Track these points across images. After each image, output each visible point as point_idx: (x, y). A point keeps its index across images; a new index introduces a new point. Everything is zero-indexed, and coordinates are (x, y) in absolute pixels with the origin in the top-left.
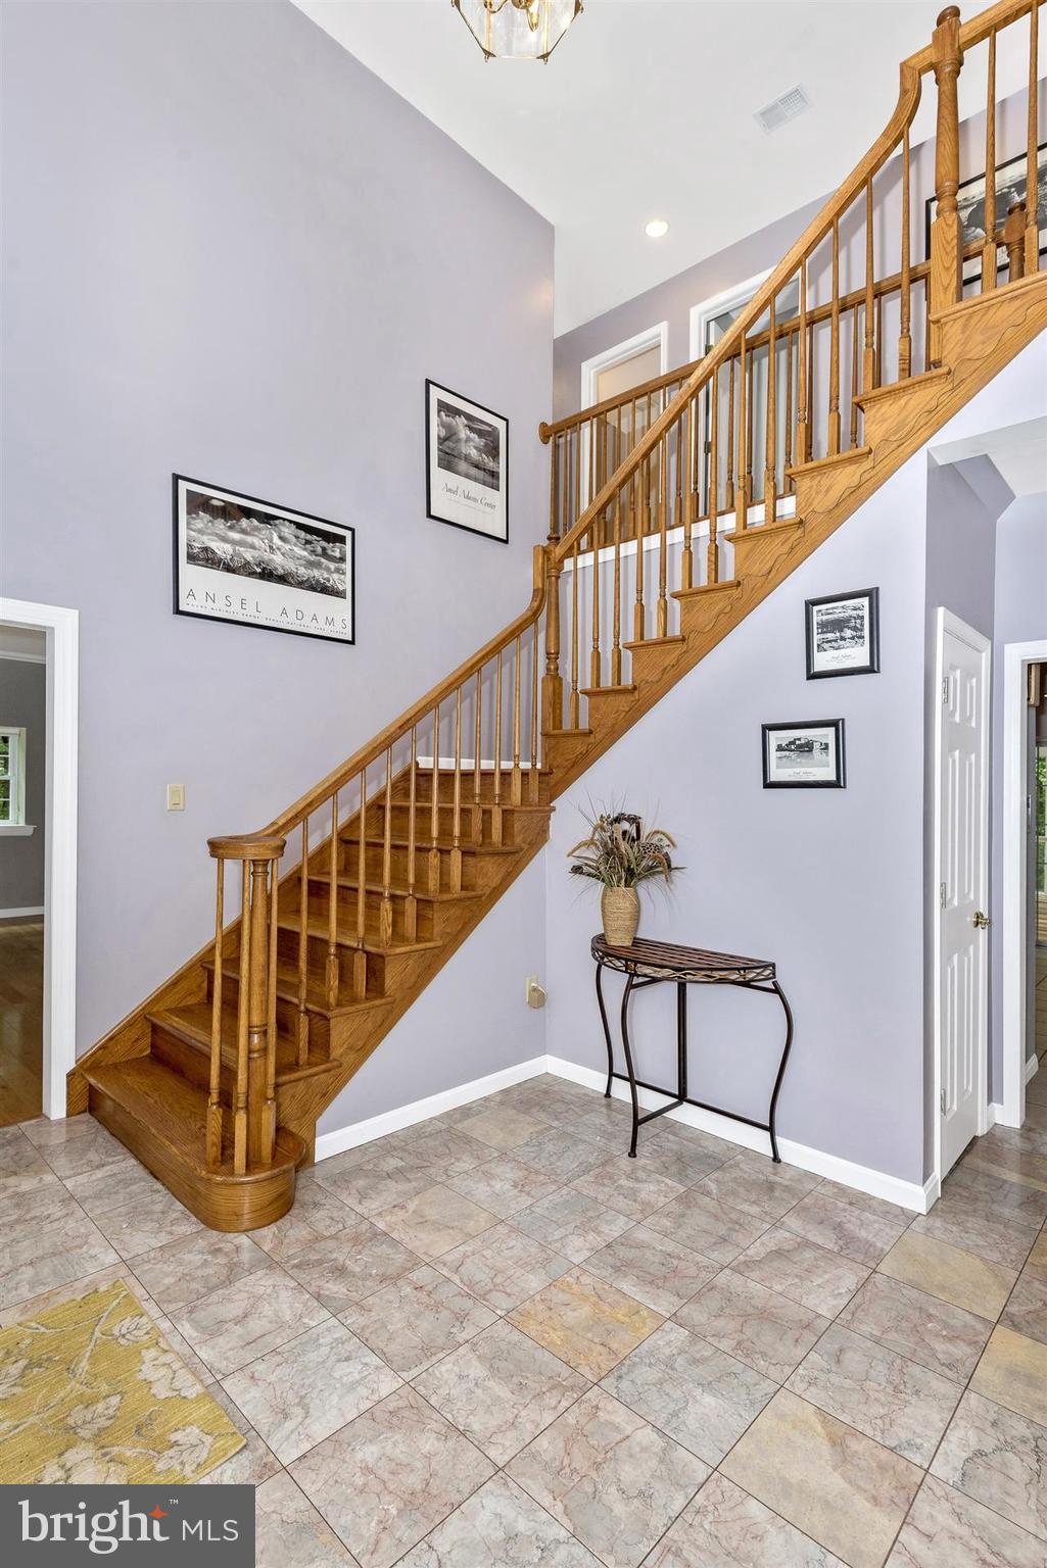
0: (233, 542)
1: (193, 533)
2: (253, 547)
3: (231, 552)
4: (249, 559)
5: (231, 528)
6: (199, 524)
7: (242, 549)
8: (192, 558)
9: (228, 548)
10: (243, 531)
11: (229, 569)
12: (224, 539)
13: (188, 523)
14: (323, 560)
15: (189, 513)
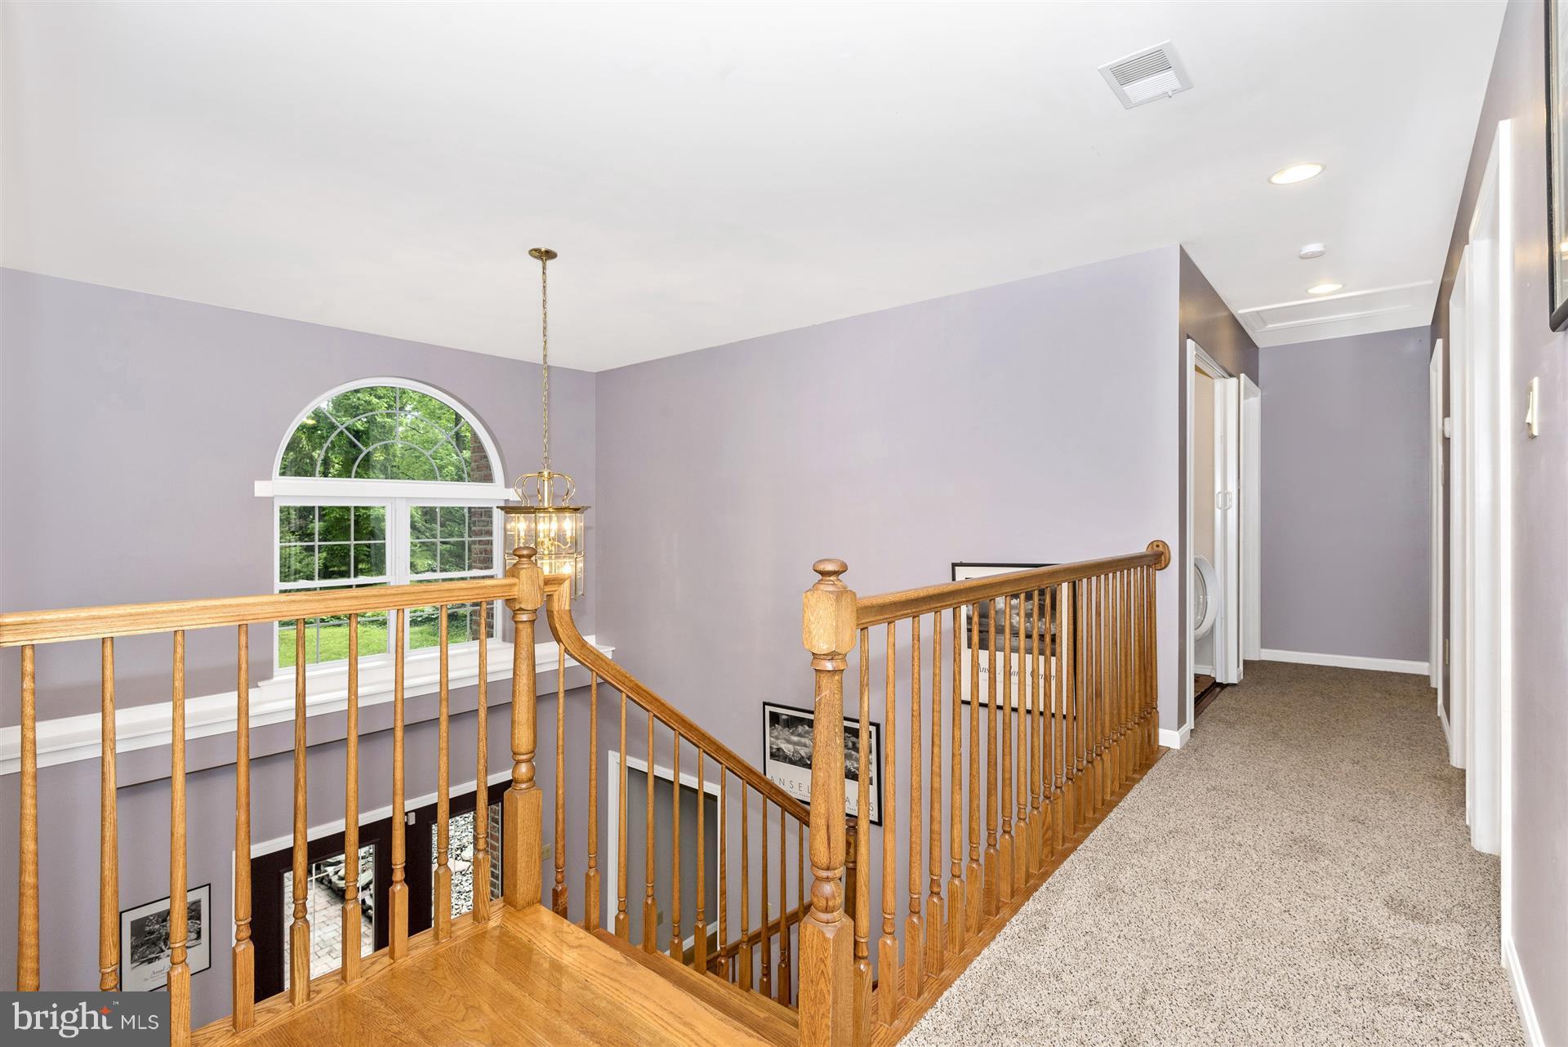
0: (795, 744)
1: (772, 739)
2: (805, 746)
3: (793, 750)
4: (803, 754)
5: (792, 733)
6: (775, 733)
7: (799, 748)
8: (773, 756)
9: (791, 747)
10: (799, 735)
11: (792, 762)
12: (789, 742)
13: (770, 733)
14: (853, 753)
15: (771, 726)
